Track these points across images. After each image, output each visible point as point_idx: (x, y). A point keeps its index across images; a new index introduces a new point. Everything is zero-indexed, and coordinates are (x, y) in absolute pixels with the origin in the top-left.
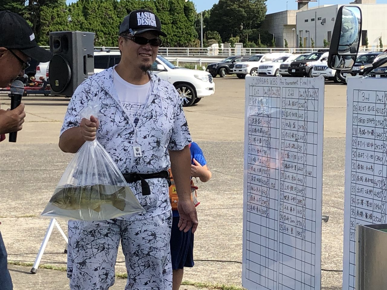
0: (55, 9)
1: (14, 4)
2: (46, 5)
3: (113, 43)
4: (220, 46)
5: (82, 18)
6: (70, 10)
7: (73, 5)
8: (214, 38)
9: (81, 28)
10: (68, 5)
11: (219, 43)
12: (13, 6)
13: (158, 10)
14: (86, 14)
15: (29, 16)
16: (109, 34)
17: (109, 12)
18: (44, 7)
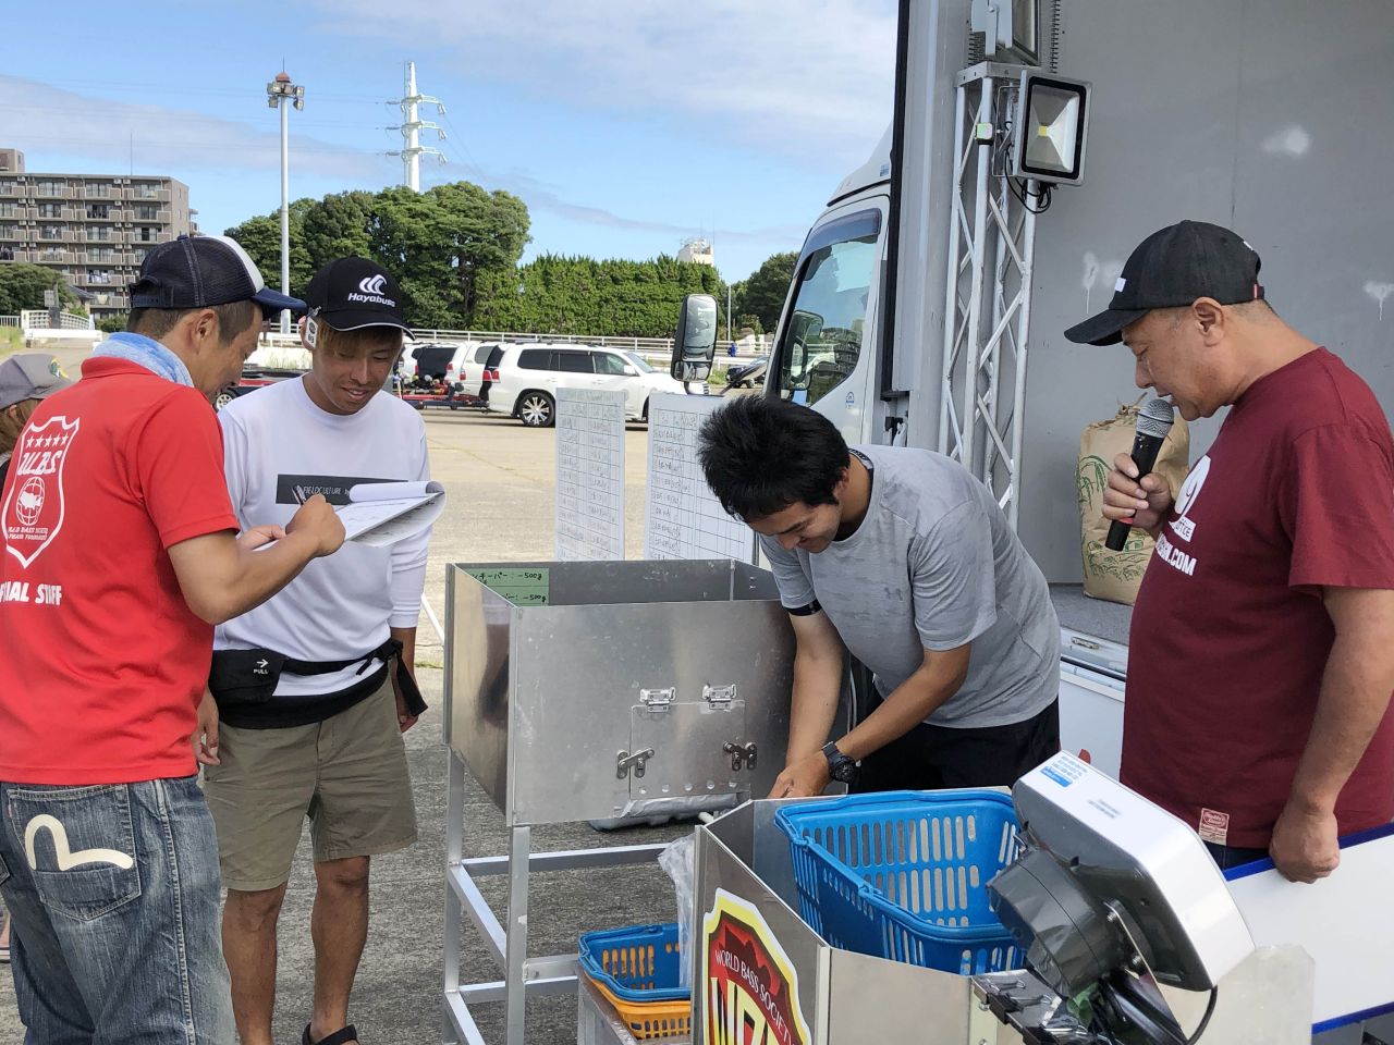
0: (500, 274)
1: (435, 264)
2: (486, 267)
3: (588, 330)
4: (757, 339)
5: (541, 289)
6: (522, 276)
7: (527, 268)
8: (751, 326)
9: (539, 304)
10: (519, 267)
11: (756, 333)
12: (432, 267)
13: (660, 278)
14: (547, 283)
15: (458, 283)
16: (583, 315)
17: (584, 281)
18: (481, 271)
